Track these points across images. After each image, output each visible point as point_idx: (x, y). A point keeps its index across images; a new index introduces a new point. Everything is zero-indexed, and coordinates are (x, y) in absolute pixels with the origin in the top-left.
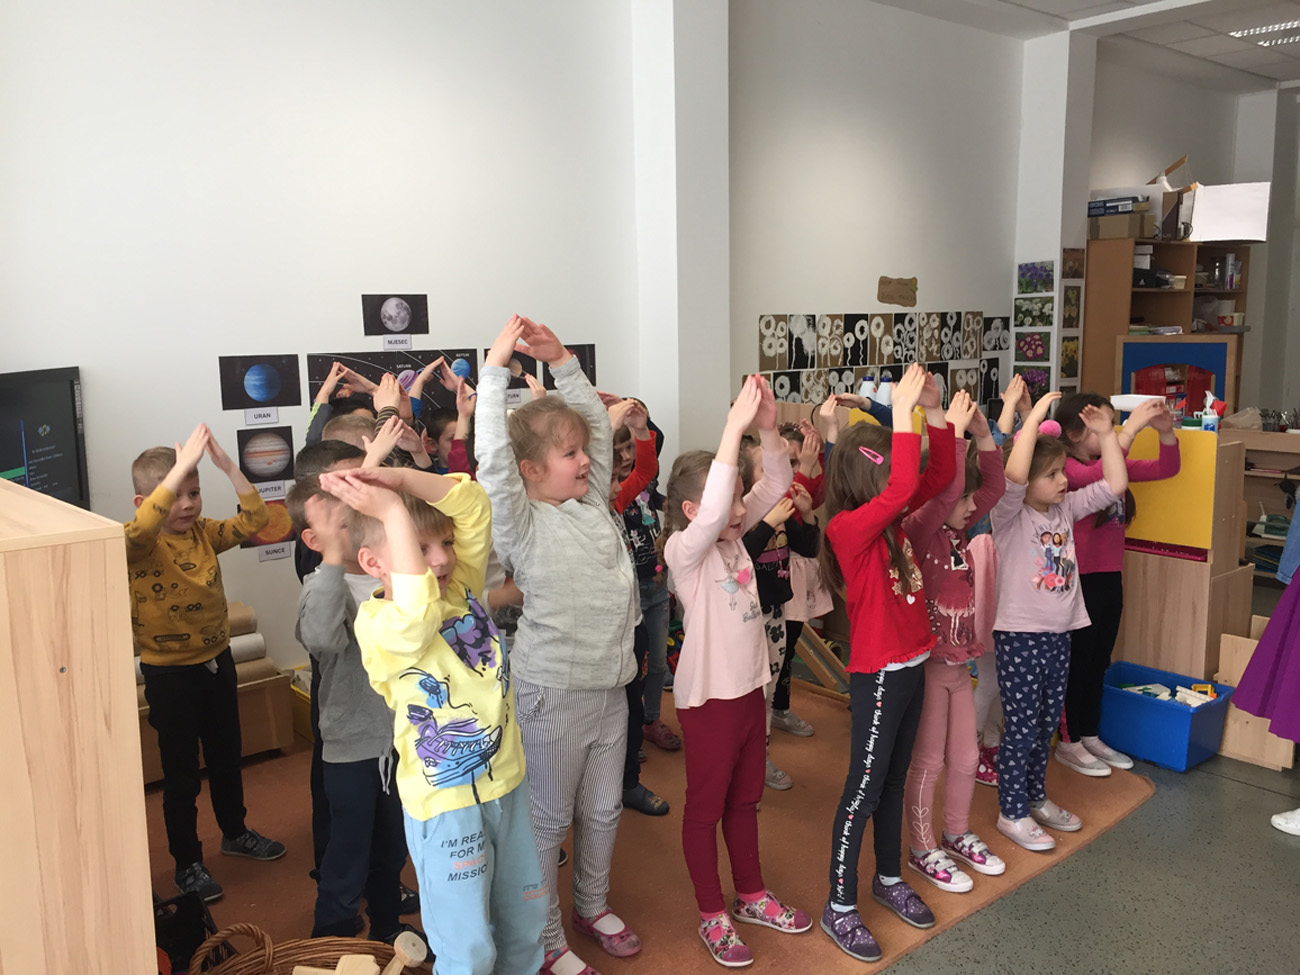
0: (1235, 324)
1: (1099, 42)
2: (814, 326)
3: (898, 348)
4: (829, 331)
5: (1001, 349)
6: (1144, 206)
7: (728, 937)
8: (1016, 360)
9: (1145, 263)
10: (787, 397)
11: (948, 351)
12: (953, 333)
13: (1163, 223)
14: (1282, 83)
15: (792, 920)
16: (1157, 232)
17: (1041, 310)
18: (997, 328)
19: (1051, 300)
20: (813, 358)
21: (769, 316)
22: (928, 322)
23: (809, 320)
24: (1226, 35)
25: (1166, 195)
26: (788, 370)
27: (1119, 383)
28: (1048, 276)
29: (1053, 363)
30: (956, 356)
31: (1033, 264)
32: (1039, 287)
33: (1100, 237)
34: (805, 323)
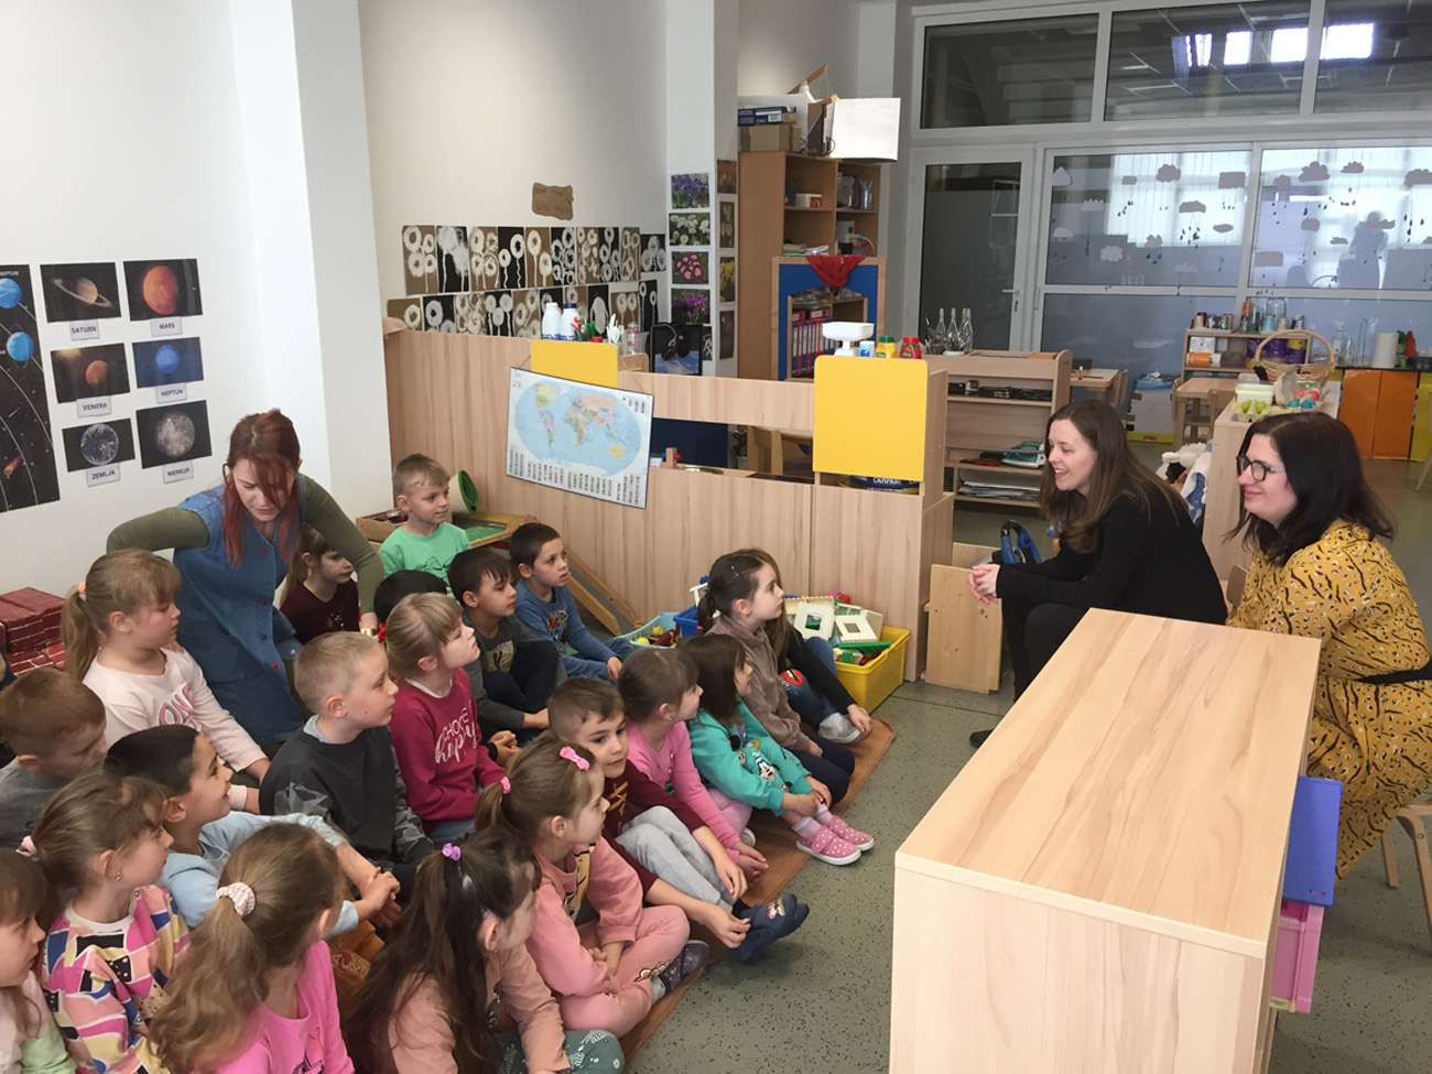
2: (466, 240)
3: (557, 267)
4: (482, 247)
5: (658, 270)
6: (791, 116)
8: (674, 282)
10: (440, 326)
11: (607, 272)
12: (612, 251)
13: (810, 137)
17: (697, 227)
18: (654, 247)
19: (707, 216)
20: (466, 279)
21: (413, 227)
22: (586, 239)
23: (459, 233)
25: (810, 105)
26: (439, 294)
27: (775, 308)
28: (703, 189)
29: (713, 286)
30: (616, 278)
31: (687, 176)
32: (694, 202)
33: (752, 149)
34: (455, 236)
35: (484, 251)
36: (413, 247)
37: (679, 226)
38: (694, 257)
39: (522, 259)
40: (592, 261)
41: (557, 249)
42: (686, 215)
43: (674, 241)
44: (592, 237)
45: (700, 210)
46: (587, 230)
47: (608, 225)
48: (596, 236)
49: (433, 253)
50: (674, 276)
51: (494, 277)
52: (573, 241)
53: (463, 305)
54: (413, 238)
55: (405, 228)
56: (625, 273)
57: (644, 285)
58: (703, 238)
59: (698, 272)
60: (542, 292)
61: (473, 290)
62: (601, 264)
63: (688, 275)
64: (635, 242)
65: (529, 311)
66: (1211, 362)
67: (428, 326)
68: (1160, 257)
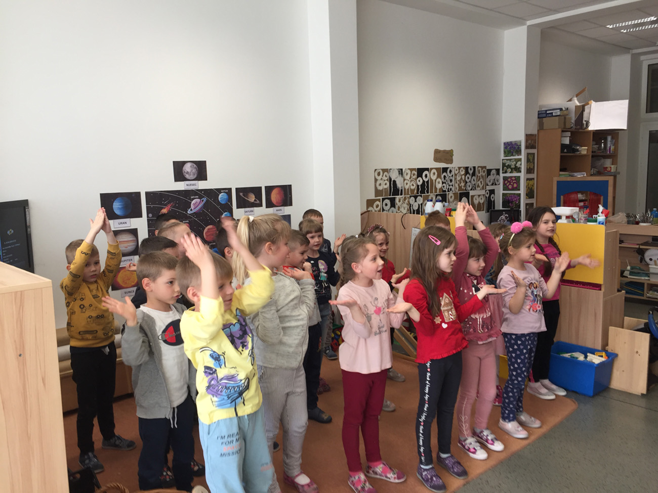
0: (612, 171)
1: (541, 30)
2: (402, 174)
3: (444, 185)
4: (409, 177)
5: (496, 184)
6: (565, 112)
7: (365, 484)
8: (504, 190)
9: (567, 141)
10: (389, 210)
11: (469, 186)
12: (472, 177)
13: (575, 121)
14: (633, 50)
15: (396, 476)
16: (572, 125)
17: (515, 165)
18: (494, 174)
19: (520, 160)
20: (402, 190)
21: (379, 169)
22: (459, 172)
23: (399, 171)
24: (605, 26)
25: (577, 107)
26: (389, 197)
27: (555, 201)
28: (519, 148)
29: (522, 191)
30: (473, 188)
31: (511, 142)
32: (514, 154)
33: (544, 128)
34: (397, 173)
36: (379, 178)
37: (506, 165)
38: (514, 178)
39: (428, 182)
40: (462, 181)
41: (445, 177)
42: (510, 160)
43: (504, 171)
45: (517, 157)
46: (459, 168)
47: (470, 165)
48: (464, 170)
49: (387, 180)
50: (503, 187)
51: (414, 189)
52: (453, 173)
53: (399, 201)
54: (379, 174)
55: (376, 170)
56: (478, 186)
57: (488, 191)
58: (518, 170)
59: (515, 185)
60: (437, 196)
61: (404, 195)
62: (466, 182)
63: (510, 187)
64: (484, 172)
67: (383, 210)
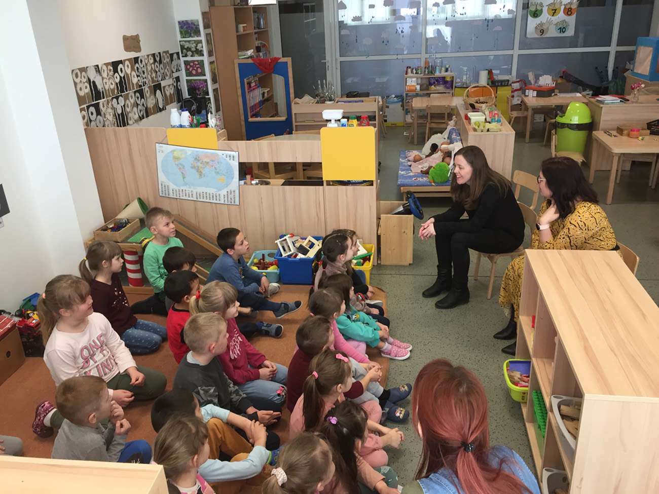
3: (139, 78)
4: (107, 74)
5: (179, 71)
10: (96, 120)
11: (159, 76)
12: (160, 65)
17: (196, 47)
18: (176, 59)
21: (76, 70)
23: (96, 69)
26: (93, 103)
27: (239, 85)
28: (196, 28)
29: (208, 77)
30: (163, 79)
31: (186, 21)
32: (192, 34)
33: (216, 5)
34: (95, 72)
35: (108, 76)
36: (78, 81)
37: (186, 47)
38: (197, 63)
39: (124, 77)
40: (153, 71)
41: (137, 68)
42: (189, 41)
43: (184, 55)
44: (151, 59)
45: (196, 38)
46: (148, 56)
47: (156, 52)
48: (152, 58)
49: (86, 82)
50: (186, 73)
51: (114, 89)
52: (143, 63)
53: (104, 106)
54: (77, 76)
55: (73, 71)
56: (167, 75)
57: (175, 79)
58: (200, 53)
59: (199, 70)
60: (135, 92)
61: (107, 97)
62: (157, 72)
63: (194, 72)
64: (168, 58)
65: (131, 103)
66: (416, 89)
67: (91, 121)
68: (388, 42)
